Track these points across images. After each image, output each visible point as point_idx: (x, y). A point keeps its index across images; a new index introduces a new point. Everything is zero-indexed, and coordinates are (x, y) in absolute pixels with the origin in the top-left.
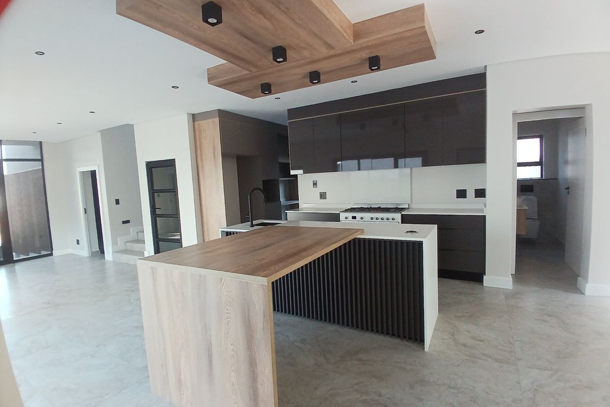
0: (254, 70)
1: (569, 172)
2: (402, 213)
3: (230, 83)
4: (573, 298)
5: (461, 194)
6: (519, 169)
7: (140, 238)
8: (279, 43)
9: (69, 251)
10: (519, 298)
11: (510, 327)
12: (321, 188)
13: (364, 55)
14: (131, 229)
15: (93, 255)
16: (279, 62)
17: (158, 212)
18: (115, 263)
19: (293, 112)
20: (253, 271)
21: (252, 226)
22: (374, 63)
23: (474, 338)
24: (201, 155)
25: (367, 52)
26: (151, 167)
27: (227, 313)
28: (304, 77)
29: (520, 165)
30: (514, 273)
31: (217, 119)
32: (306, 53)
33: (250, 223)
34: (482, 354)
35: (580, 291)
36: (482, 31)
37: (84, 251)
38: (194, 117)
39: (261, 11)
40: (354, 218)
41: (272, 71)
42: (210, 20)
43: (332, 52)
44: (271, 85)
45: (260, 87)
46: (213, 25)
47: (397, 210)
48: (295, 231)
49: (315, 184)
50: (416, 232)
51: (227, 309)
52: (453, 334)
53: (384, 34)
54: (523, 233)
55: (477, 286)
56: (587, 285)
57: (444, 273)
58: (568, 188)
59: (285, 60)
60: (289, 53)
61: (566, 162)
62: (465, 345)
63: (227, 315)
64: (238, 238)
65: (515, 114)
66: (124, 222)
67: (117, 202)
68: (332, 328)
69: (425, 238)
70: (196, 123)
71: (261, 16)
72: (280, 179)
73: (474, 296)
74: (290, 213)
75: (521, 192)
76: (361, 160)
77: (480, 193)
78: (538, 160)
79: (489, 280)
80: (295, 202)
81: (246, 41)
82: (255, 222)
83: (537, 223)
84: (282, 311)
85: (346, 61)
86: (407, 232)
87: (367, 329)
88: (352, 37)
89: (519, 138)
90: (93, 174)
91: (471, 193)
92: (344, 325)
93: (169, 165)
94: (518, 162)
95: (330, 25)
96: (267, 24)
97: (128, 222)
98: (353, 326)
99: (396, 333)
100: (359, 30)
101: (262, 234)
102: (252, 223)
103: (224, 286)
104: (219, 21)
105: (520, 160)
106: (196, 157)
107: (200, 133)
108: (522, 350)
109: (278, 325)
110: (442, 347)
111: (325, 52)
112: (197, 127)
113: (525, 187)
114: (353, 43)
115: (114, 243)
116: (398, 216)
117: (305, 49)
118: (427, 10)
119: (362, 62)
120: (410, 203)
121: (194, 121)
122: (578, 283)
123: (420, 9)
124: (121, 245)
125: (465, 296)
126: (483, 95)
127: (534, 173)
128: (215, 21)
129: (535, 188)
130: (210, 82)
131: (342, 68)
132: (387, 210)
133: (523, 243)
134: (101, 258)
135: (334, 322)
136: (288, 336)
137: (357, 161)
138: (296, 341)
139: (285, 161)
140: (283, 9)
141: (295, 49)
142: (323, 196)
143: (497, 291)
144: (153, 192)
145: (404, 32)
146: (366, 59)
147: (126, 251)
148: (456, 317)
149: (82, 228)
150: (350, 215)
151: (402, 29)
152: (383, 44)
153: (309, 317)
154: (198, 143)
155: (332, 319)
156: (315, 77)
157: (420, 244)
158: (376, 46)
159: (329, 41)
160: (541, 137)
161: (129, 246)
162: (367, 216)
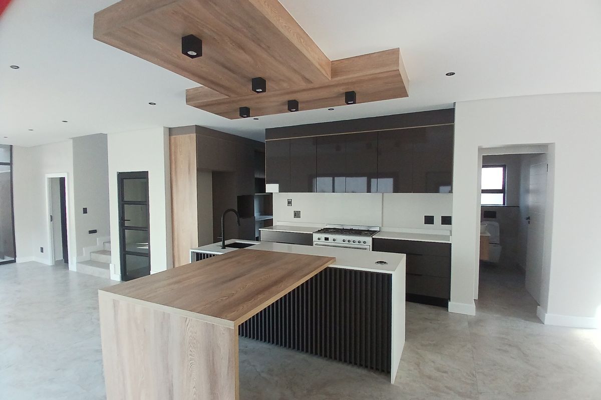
0: (233, 95)
1: (530, 200)
2: (373, 237)
3: (209, 105)
4: (533, 327)
5: (429, 220)
6: (484, 195)
7: (107, 249)
8: (259, 75)
9: (33, 258)
10: (482, 326)
11: (473, 358)
12: (295, 207)
13: (342, 90)
14: (98, 239)
15: (57, 264)
16: (258, 92)
17: (127, 224)
18: (79, 274)
19: (270, 132)
20: (220, 313)
21: (224, 247)
22: (350, 98)
23: (438, 370)
24: (176, 169)
25: (344, 87)
26: (123, 177)
27: (190, 355)
28: (283, 104)
29: (484, 191)
30: (477, 299)
31: (194, 136)
32: (285, 85)
33: (222, 242)
34: (446, 387)
35: (540, 321)
36: (453, 74)
37: (48, 260)
38: (171, 131)
39: (241, 47)
40: (327, 239)
41: (250, 98)
42: (190, 53)
43: (310, 86)
44: (249, 109)
45: (239, 110)
46: (192, 57)
47: (369, 233)
48: (266, 258)
49: (290, 203)
50: (385, 263)
51: (191, 351)
52: (418, 365)
53: (361, 74)
54: (486, 258)
55: (441, 311)
56: (546, 314)
57: (411, 298)
58: (529, 218)
59: (264, 91)
60: (269, 85)
61: (527, 191)
62: (430, 377)
63: (190, 357)
64: (208, 265)
65: (480, 149)
66: (91, 232)
67: (85, 211)
68: (300, 356)
69: (394, 271)
70: (173, 137)
71: (241, 51)
72: (256, 194)
73: (439, 322)
74: (264, 232)
75: (484, 217)
76: (335, 178)
77: (447, 220)
78: (500, 188)
79: (453, 306)
80: (269, 217)
81: (226, 71)
82: (227, 242)
83: (499, 248)
84: (250, 337)
85: (323, 94)
86: (377, 262)
87: (335, 359)
88: (330, 75)
89: (483, 167)
90: (62, 180)
91: (438, 220)
92: (313, 353)
93: (142, 177)
94: (482, 189)
95: (310, 64)
96: (248, 57)
97: (95, 231)
98: (321, 355)
99: (363, 363)
100: (337, 68)
101: (234, 259)
102: (224, 243)
103: (188, 326)
104: (199, 54)
105: (483, 188)
106: (171, 171)
107: (176, 147)
108: (484, 383)
109: (246, 353)
110: (408, 379)
111: (303, 85)
112: (173, 141)
113: (488, 213)
114: (330, 79)
115: (79, 253)
116: (369, 240)
117: (283, 81)
118: (402, 53)
119: (338, 96)
120: (381, 226)
121: (170, 135)
122: (538, 312)
123: (395, 52)
124: (86, 255)
125: (431, 323)
126: (452, 128)
127: (497, 200)
128: (195, 54)
129: (497, 215)
130: (189, 103)
131: (320, 99)
132: (359, 232)
133: (486, 267)
134: (65, 268)
135: (303, 350)
136: (254, 366)
137: (331, 178)
138: (263, 372)
139: (261, 177)
140: (263, 46)
141: (273, 80)
142: (297, 214)
143: (461, 317)
144: (122, 203)
145: (379, 73)
146: (343, 93)
147: (91, 263)
148: (422, 345)
149: (47, 236)
150: (323, 236)
151: (378, 71)
152: (360, 82)
153: (277, 344)
154: (173, 158)
155: (300, 346)
156: (293, 106)
157: (389, 277)
158: (353, 83)
159: (307, 76)
160: (504, 167)
161: (95, 256)
162: (340, 238)
